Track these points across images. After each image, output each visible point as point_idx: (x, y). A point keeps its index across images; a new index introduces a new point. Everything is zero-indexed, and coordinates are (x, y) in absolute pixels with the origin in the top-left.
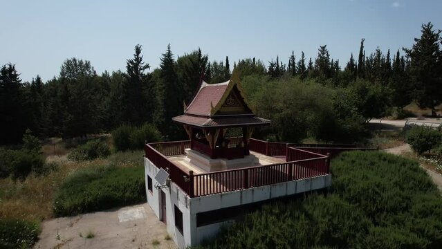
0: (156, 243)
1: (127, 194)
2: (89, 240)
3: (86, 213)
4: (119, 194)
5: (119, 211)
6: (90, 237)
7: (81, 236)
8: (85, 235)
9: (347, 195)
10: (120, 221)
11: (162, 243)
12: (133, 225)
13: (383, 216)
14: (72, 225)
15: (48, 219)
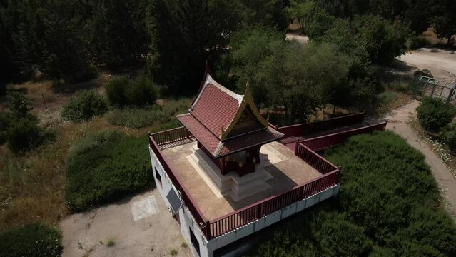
0: (174, 253)
1: (136, 183)
2: (110, 249)
3: (99, 207)
4: (128, 183)
5: (131, 203)
6: (111, 244)
7: (102, 243)
8: (106, 242)
9: (353, 210)
10: (135, 219)
11: (179, 253)
12: (148, 226)
13: (383, 231)
14: (89, 226)
15: (65, 217)
